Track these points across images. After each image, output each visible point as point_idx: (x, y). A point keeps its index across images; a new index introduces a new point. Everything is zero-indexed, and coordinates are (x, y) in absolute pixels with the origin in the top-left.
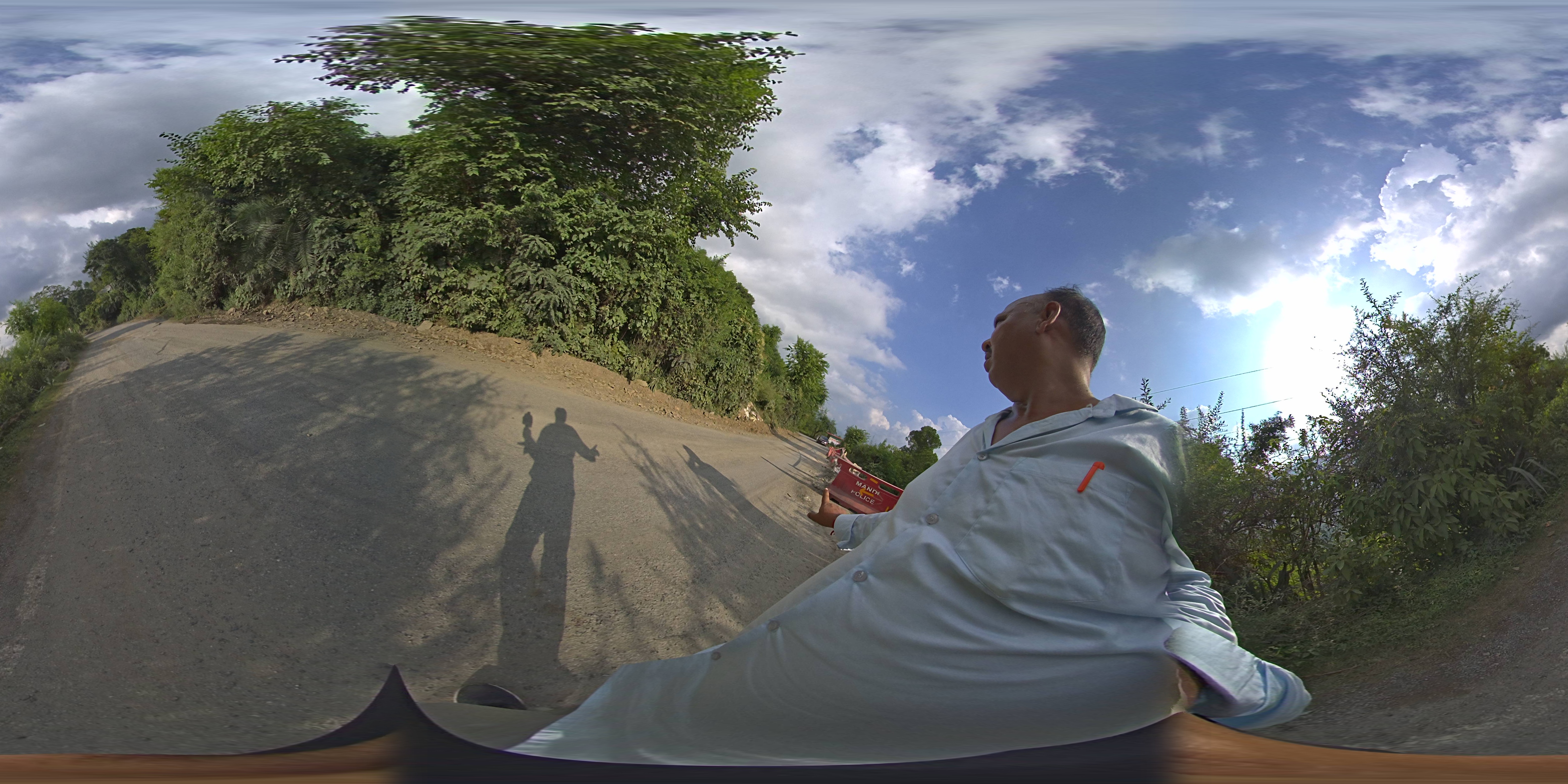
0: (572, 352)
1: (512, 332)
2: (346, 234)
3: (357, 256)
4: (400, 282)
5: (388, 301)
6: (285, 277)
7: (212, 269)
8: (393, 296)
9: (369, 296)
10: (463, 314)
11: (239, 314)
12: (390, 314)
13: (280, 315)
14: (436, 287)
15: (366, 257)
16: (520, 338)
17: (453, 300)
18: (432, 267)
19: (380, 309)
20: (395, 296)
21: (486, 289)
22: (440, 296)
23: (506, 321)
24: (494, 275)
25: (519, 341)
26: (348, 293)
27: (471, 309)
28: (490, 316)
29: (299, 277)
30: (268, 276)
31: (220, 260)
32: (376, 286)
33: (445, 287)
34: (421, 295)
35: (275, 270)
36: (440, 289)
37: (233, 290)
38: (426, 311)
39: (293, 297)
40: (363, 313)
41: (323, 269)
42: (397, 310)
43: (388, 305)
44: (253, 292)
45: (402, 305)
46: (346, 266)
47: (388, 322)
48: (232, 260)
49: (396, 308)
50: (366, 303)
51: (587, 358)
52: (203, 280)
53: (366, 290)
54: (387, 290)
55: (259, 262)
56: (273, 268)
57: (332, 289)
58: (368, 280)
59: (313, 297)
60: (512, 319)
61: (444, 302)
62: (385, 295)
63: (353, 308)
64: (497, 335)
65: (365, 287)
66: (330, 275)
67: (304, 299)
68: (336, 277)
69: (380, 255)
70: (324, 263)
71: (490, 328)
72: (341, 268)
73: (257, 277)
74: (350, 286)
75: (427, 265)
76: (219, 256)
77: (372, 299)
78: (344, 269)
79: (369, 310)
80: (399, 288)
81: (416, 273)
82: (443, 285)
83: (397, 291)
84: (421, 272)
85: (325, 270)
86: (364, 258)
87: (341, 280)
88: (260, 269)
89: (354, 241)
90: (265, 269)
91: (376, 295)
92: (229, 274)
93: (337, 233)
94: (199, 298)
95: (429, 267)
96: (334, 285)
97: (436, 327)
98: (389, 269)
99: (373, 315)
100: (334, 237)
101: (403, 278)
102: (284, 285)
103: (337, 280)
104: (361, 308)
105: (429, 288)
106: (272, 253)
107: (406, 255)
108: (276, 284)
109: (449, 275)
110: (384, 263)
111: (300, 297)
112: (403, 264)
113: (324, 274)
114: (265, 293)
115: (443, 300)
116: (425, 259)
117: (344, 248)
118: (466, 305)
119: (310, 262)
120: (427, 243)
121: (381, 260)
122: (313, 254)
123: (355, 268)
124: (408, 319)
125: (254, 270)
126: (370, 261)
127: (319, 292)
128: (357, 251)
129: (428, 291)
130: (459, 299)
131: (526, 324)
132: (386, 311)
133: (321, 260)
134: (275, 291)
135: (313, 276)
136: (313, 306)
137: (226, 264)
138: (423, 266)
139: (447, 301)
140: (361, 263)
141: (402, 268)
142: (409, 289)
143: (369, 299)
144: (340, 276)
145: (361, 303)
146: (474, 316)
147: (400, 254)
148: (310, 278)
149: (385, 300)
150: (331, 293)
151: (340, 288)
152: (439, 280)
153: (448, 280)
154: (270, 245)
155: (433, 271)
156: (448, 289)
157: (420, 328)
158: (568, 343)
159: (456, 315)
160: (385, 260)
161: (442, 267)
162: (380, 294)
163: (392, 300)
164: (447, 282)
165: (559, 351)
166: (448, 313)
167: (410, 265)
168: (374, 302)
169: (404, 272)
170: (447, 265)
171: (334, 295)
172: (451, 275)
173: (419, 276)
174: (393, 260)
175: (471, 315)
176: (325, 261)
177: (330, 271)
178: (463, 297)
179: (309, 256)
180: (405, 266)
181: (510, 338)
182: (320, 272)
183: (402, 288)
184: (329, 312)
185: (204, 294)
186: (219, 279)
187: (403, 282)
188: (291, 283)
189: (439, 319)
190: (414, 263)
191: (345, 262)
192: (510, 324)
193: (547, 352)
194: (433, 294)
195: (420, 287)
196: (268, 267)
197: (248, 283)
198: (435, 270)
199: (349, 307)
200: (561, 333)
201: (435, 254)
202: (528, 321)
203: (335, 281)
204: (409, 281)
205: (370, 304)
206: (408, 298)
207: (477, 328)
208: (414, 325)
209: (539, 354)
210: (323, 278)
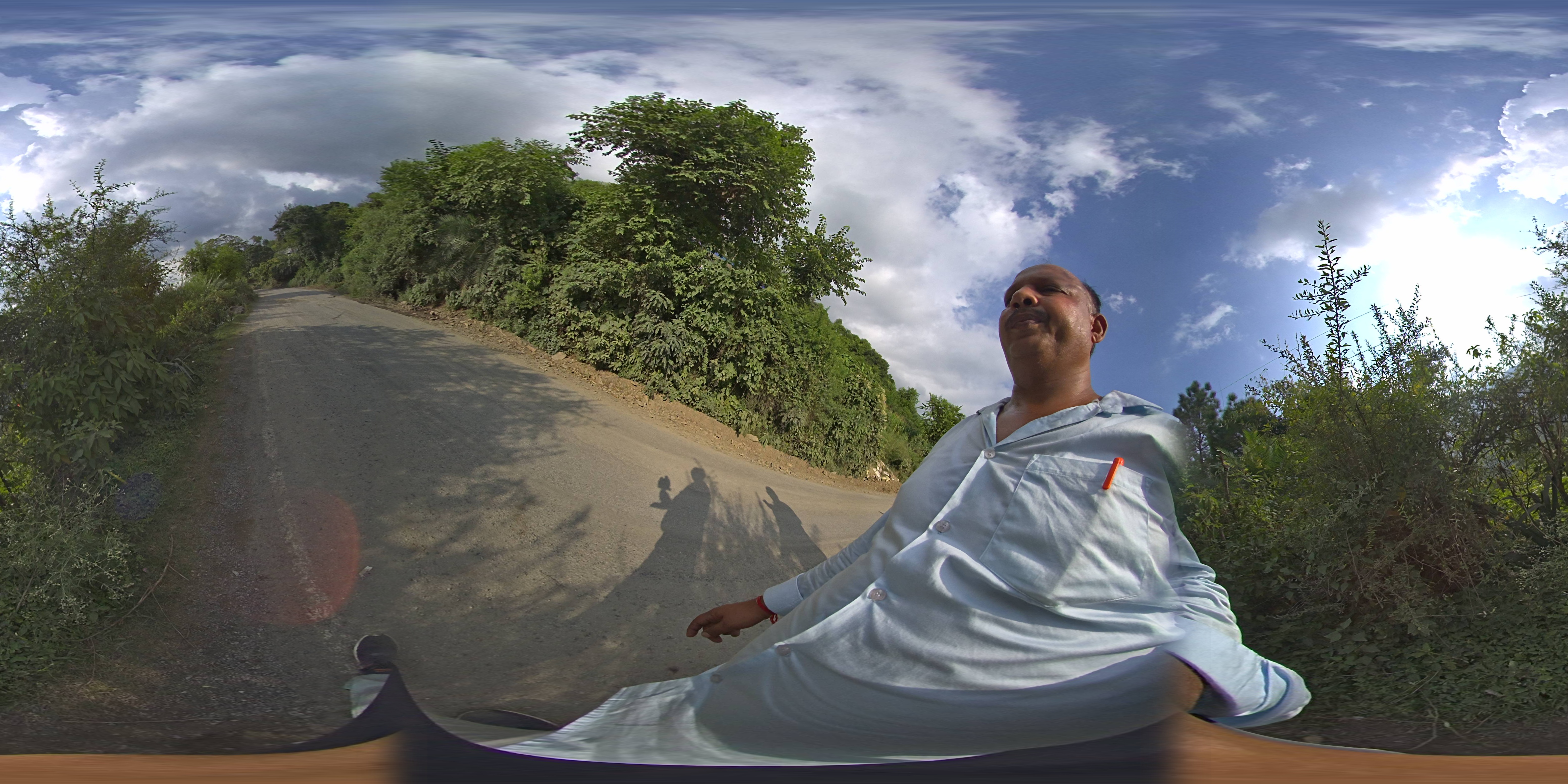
0: (682, 400)
1: (630, 374)
2: (518, 265)
3: (519, 285)
4: (548, 316)
5: (535, 329)
6: (458, 288)
7: (400, 263)
8: (539, 326)
9: (520, 321)
10: (591, 351)
11: (409, 308)
12: (533, 340)
13: (444, 319)
14: (575, 325)
15: (526, 288)
16: (637, 381)
17: (586, 338)
18: (575, 307)
19: (525, 334)
20: (541, 326)
21: (614, 334)
22: (576, 334)
23: (627, 364)
24: (624, 322)
25: (637, 384)
26: (504, 315)
27: (598, 349)
28: (614, 358)
29: (469, 291)
30: (444, 282)
31: (410, 257)
32: (528, 314)
33: (582, 327)
34: (562, 330)
35: (452, 279)
36: (577, 328)
37: (411, 286)
38: (563, 344)
39: (460, 307)
40: (511, 334)
41: (490, 289)
42: (540, 338)
43: (533, 333)
44: (428, 293)
45: (544, 335)
46: (508, 292)
47: (529, 347)
48: (421, 260)
49: (539, 336)
50: (515, 327)
51: (696, 406)
52: (388, 270)
53: (519, 315)
54: (536, 320)
55: (442, 268)
56: (452, 277)
57: (492, 308)
58: (522, 307)
59: (475, 311)
60: (633, 363)
61: (579, 340)
62: (533, 323)
63: (505, 328)
64: (617, 375)
65: (519, 313)
66: (494, 296)
67: (467, 311)
68: (499, 299)
69: (538, 288)
70: (493, 285)
71: (613, 368)
72: (505, 291)
73: (435, 281)
74: (507, 308)
75: (571, 305)
76: (410, 253)
77: (521, 324)
78: (506, 293)
79: (517, 333)
80: (546, 321)
81: (561, 310)
82: (580, 324)
83: (543, 322)
84: (565, 310)
85: (492, 291)
86: (524, 288)
87: (502, 302)
88: (441, 275)
89: (522, 272)
90: (444, 277)
91: (525, 322)
92: (413, 271)
93: (511, 262)
94: (378, 284)
95: (572, 307)
96: (494, 305)
97: (568, 359)
98: (541, 302)
99: (519, 338)
100: (507, 265)
101: (552, 313)
102: (455, 294)
103: (498, 301)
104: (511, 330)
105: (570, 325)
106: (456, 264)
107: (559, 294)
108: (449, 291)
109: (587, 318)
110: (539, 297)
111: (465, 308)
112: (554, 300)
113: (489, 294)
114: (437, 297)
115: (578, 337)
116: (571, 299)
117: (511, 276)
118: (595, 345)
119: (482, 281)
120: (574, 287)
121: (537, 293)
122: (486, 274)
123: (514, 295)
124: (547, 348)
125: (434, 275)
126: (528, 291)
127: (480, 308)
128: (521, 281)
129: (568, 327)
130: (591, 339)
131: (644, 370)
132: (530, 337)
133: (491, 282)
134: (446, 298)
135: (480, 293)
136: (473, 318)
137: (413, 262)
138: (568, 305)
139: (581, 339)
140: (521, 292)
141: (553, 303)
142: (554, 322)
143: (519, 324)
144: (502, 299)
145: (511, 325)
146: (600, 355)
147: (554, 291)
148: (478, 294)
149: (532, 327)
150: (491, 311)
151: (498, 309)
152: (578, 320)
153: (585, 321)
154: (456, 256)
155: (575, 311)
156: (584, 329)
157: (554, 357)
158: (679, 391)
159: (586, 352)
160: (540, 294)
161: (583, 309)
162: (529, 322)
163: (538, 329)
164: (583, 322)
165: (669, 397)
166: (580, 348)
167: (559, 303)
168: (523, 327)
169: (553, 307)
170: (588, 309)
171: (492, 313)
172: (588, 316)
173: (563, 313)
174: (547, 295)
175: (598, 353)
176: (494, 283)
177: (495, 292)
178: (594, 337)
179: (483, 276)
180: (555, 303)
181: (628, 380)
182: (487, 291)
183: (548, 321)
184: (484, 326)
185: (383, 282)
186: (403, 273)
187: (551, 316)
188: (462, 295)
189: (573, 353)
190: (563, 302)
191: (509, 288)
192: (630, 368)
193: (659, 396)
194: (571, 331)
195: (562, 323)
196: (447, 275)
197: (426, 284)
199: (501, 326)
200: (673, 382)
201: (580, 297)
202: (646, 367)
203: (496, 302)
204: (555, 315)
205: (519, 327)
206: (551, 330)
207: (601, 366)
208: (551, 353)
209: (651, 397)
210: (488, 297)
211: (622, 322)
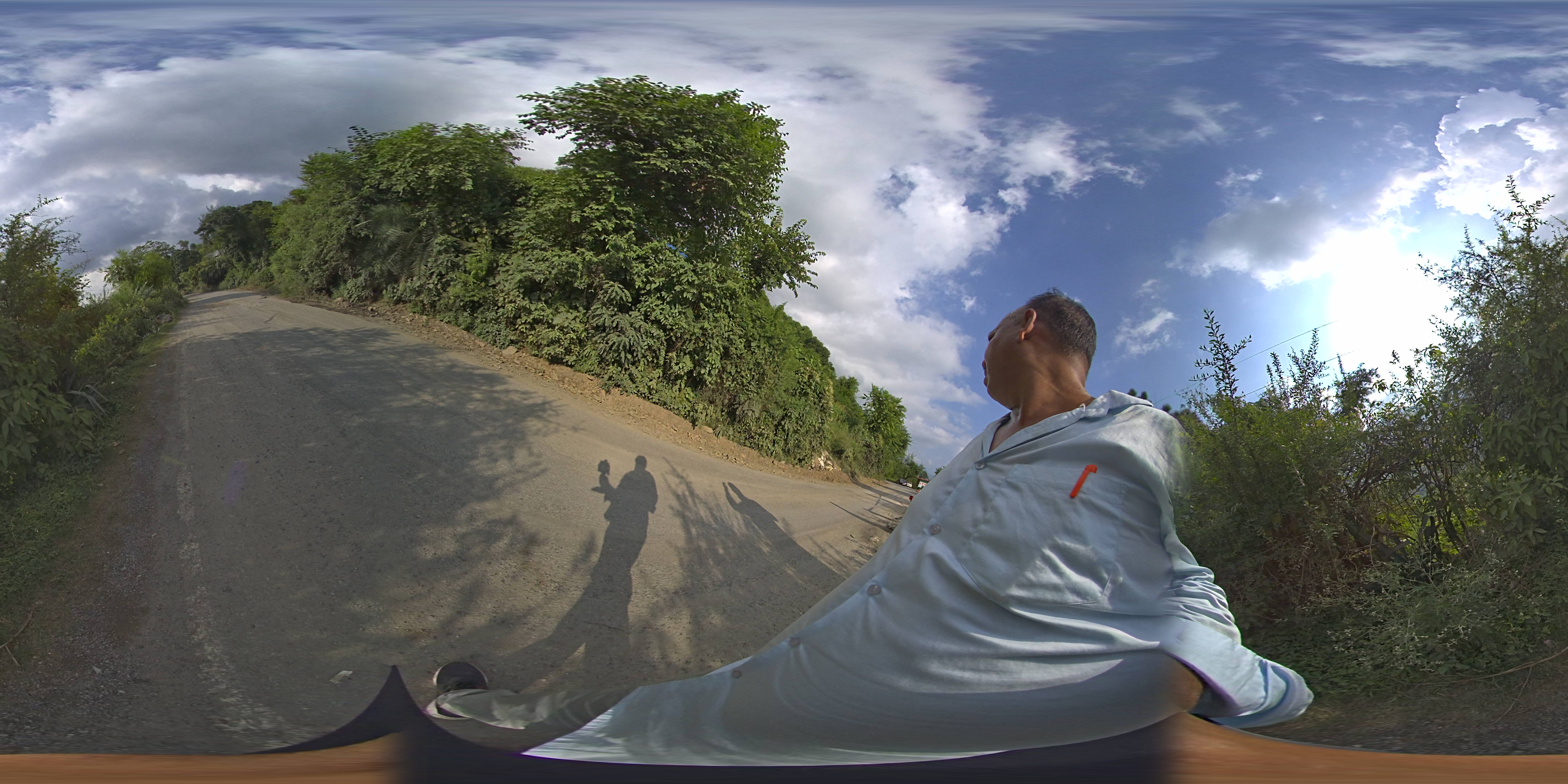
0: (640, 394)
1: (586, 368)
2: (460, 255)
3: (463, 276)
4: (496, 308)
5: (482, 322)
6: (397, 281)
7: (332, 258)
8: (486, 319)
9: (465, 314)
10: (545, 345)
11: (345, 304)
12: (480, 334)
13: (384, 315)
14: (526, 318)
15: (471, 279)
16: (593, 375)
17: (539, 331)
18: (526, 299)
19: (472, 328)
20: (489, 319)
21: (568, 326)
22: (528, 326)
23: (582, 357)
24: (578, 314)
25: (592, 378)
26: (448, 308)
27: (552, 342)
28: (568, 351)
29: (409, 284)
30: (381, 275)
31: (342, 252)
32: (474, 307)
33: (534, 319)
34: (511, 322)
35: (390, 273)
36: (529, 320)
37: (345, 282)
38: (513, 338)
39: (399, 301)
40: (457, 328)
41: (431, 281)
42: (488, 332)
43: (480, 326)
44: (364, 288)
45: (493, 328)
46: (452, 283)
47: (477, 341)
48: (353, 254)
49: (487, 330)
50: (461, 320)
51: (654, 400)
52: (320, 266)
53: (464, 308)
54: (482, 312)
55: (378, 261)
56: (389, 270)
57: (434, 301)
58: (468, 299)
59: (416, 305)
60: (588, 357)
61: (530, 333)
62: (480, 316)
63: (449, 322)
64: (572, 370)
65: (464, 306)
66: (436, 288)
67: (408, 305)
68: (441, 291)
69: (484, 279)
70: (434, 277)
71: (567, 362)
72: (448, 284)
73: (372, 275)
74: (451, 302)
75: (522, 296)
76: (342, 247)
77: (467, 317)
78: (449, 285)
79: (463, 327)
80: (494, 313)
81: (511, 302)
82: (532, 317)
83: (491, 315)
84: (515, 302)
85: (433, 283)
86: (469, 279)
87: (444, 295)
88: (377, 268)
89: (465, 262)
90: (381, 270)
91: (471, 315)
92: (346, 266)
93: (453, 252)
94: (310, 281)
95: (523, 298)
96: (437, 298)
97: (520, 354)
98: (488, 294)
99: (465, 332)
100: (449, 255)
101: (500, 305)
102: (394, 288)
103: (441, 294)
104: (456, 324)
105: (520, 317)
106: (393, 256)
107: (507, 284)
108: (387, 285)
109: (539, 310)
110: (485, 288)
111: (405, 302)
112: (502, 291)
113: (431, 286)
114: (375, 291)
115: (530, 331)
116: (522, 291)
117: (455, 266)
118: (548, 338)
119: (422, 273)
120: (525, 277)
121: (483, 284)
122: (426, 266)
123: (459, 286)
124: (496, 342)
125: (370, 268)
126: (474, 283)
127: (422, 301)
128: (465, 272)
129: (519, 320)
130: (544, 332)
131: (600, 363)
132: (478, 331)
133: (432, 274)
134: (384, 292)
135: (421, 286)
136: (415, 312)
137: (346, 256)
138: (518, 296)
139: (533, 332)
140: (465, 284)
141: (501, 295)
142: (503, 314)
143: (465, 317)
144: (445, 291)
145: (457, 318)
146: (554, 349)
147: (502, 282)
148: (418, 287)
149: (479, 320)
150: (433, 305)
151: (442, 301)
152: (530, 312)
153: (537, 313)
154: (392, 248)
155: (526, 303)
156: (536, 321)
157: (505, 352)
158: (637, 385)
159: (539, 346)
160: (487, 285)
161: (534, 300)
162: (475, 315)
163: (485, 322)
164: (535, 314)
165: (627, 391)
166: (532, 342)
167: (508, 294)
168: (469, 320)
169: (501, 299)
170: (539, 300)
171: (435, 307)
172: (540, 308)
173: (513, 305)
174: (494, 286)
175: (552, 347)
176: (435, 274)
177: (437, 284)
178: (547, 330)
179: (423, 267)
180: (504, 294)
181: (584, 374)
182: (428, 284)
183: (497, 313)
184: (427, 321)
185: (316, 279)
186: (336, 268)
187: (499, 308)
188: (401, 288)
189: (524, 347)
190: (512, 293)
191: (452, 280)
192: (586, 361)
193: (616, 391)
194: (522, 324)
195: (512, 316)
196: (384, 268)
197: (361, 278)
198: (527, 302)
199: (445, 320)
200: (630, 375)
201: (531, 288)
202: (602, 360)
203: (439, 294)
204: (504, 307)
205: (465, 321)
206: (500, 323)
207: (555, 360)
208: (501, 348)
209: (608, 392)
210: (430, 290)
211: (575, 314)
